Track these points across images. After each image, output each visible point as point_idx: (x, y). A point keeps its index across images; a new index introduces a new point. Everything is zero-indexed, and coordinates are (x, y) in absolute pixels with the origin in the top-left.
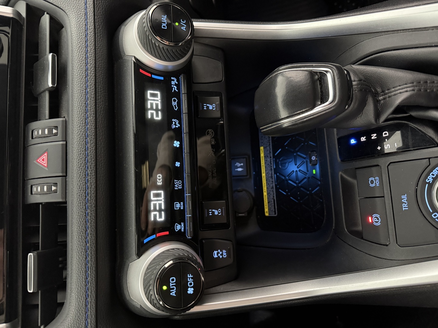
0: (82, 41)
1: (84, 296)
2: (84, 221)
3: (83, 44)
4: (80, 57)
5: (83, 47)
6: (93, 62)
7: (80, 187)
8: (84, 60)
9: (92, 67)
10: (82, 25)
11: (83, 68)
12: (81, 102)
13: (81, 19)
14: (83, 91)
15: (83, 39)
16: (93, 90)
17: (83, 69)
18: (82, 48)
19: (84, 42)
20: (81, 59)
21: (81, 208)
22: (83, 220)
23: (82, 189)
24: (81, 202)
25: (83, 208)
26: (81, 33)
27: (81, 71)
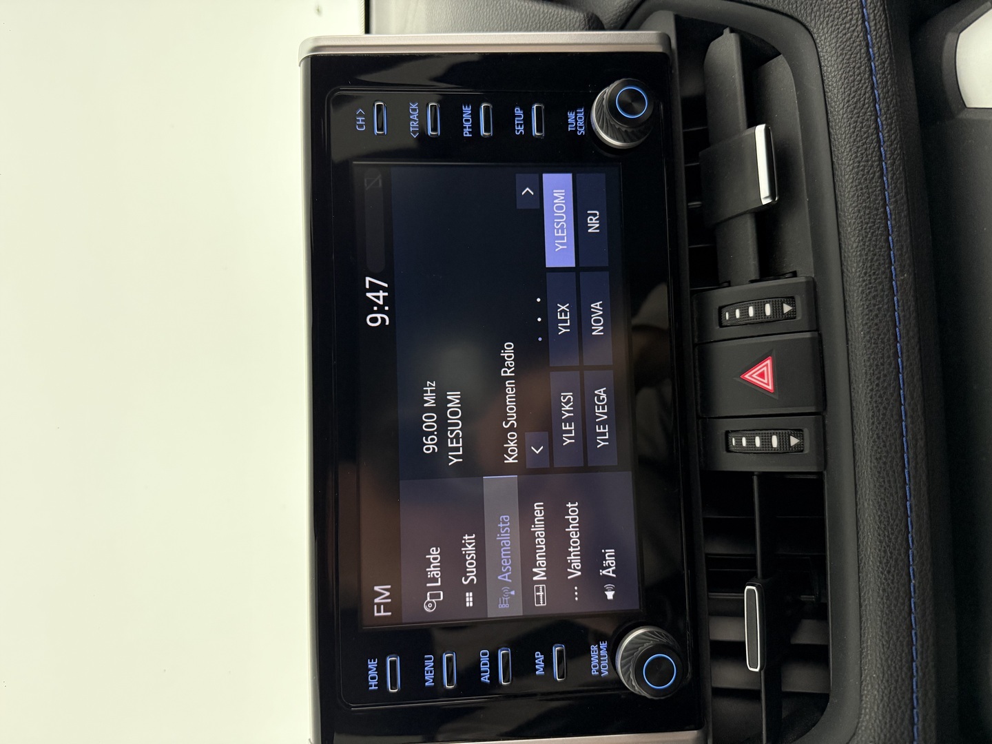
0: (862, 86)
1: (908, 702)
2: (901, 523)
3: (867, 95)
4: (862, 127)
5: (867, 101)
6: (896, 137)
7: (888, 444)
8: (872, 135)
9: (896, 149)
10: (858, 48)
11: (872, 154)
12: (874, 238)
13: (856, 34)
14: (877, 209)
15: (865, 83)
16: (903, 205)
17: (872, 157)
18: (864, 105)
19: (868, 89)
20: (865, 133)
21: (892, 495)
22: (897, 521)
23: (891, 449)
24: (892, 479)
25: (897, 493)
26: (859, 68)
27: (867, 161)
